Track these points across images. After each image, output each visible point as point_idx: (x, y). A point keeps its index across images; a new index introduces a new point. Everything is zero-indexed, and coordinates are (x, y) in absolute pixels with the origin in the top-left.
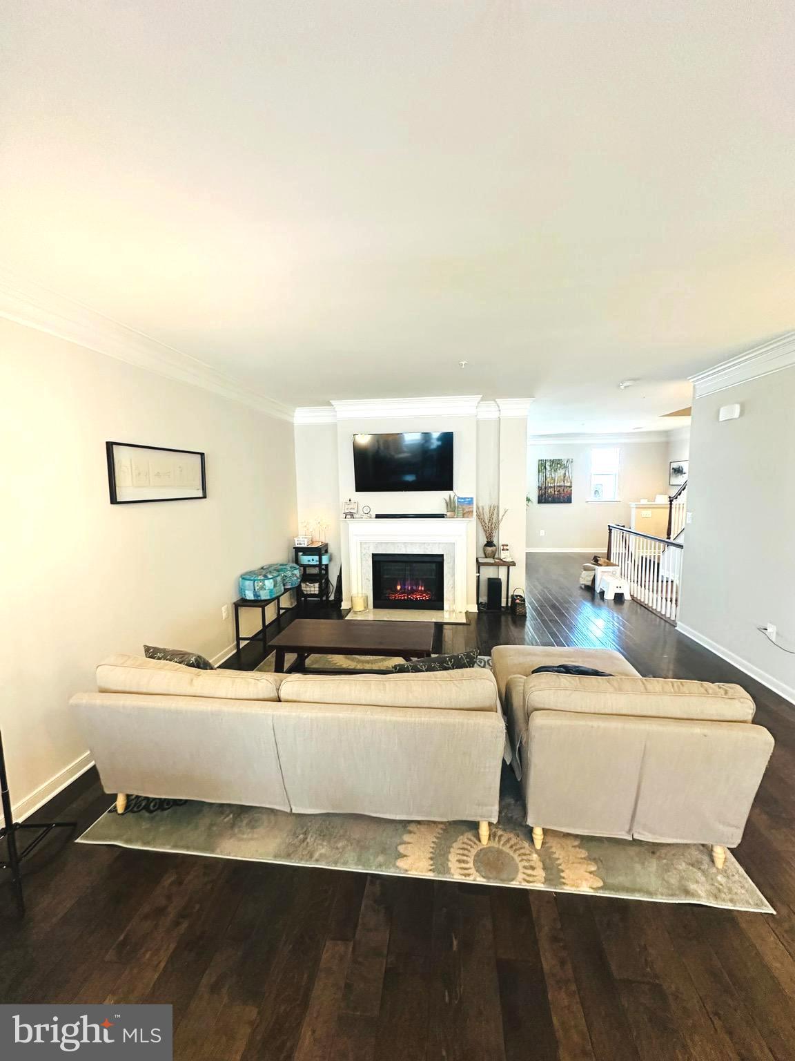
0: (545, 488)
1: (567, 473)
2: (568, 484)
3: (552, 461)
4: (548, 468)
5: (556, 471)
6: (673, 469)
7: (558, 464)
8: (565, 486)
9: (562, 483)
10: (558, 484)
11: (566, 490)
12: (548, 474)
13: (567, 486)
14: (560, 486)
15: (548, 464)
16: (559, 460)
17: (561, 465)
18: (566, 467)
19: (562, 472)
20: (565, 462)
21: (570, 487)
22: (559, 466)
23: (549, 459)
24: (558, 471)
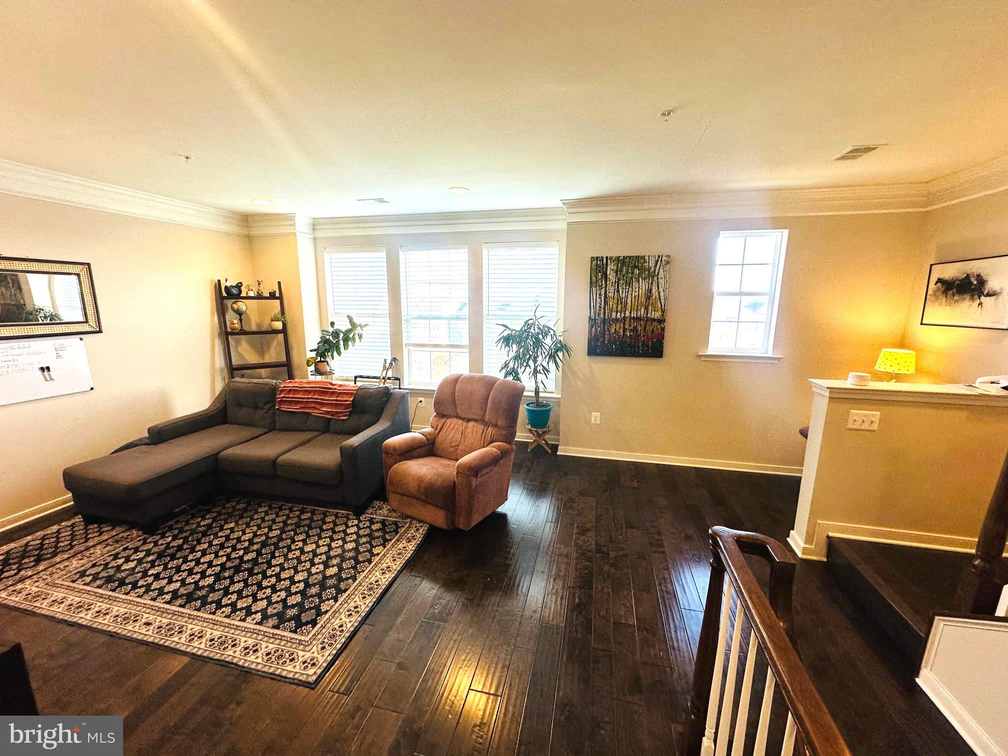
0: (604, 321)
1: (654, 290)
2: (657, 315)
3: (623, 262)
4: (612, 276)
5: (629, 284)
6: (940, 280)
7: (635, 267)
8: (648, 319)
9: (642, 313)
10: (634, 315)
11: (649, 328)
12: (611, 289)
13: (654, 320)
14: (638, 319)
15: (611, 267)
16: (637, 257)
17: (642, 269)
18: (652, 275)
19: (644, 285)
20: (652, 264)
21: (661, 321)
22: (637, 271)
23: (614, 254)
24: (635, 284)
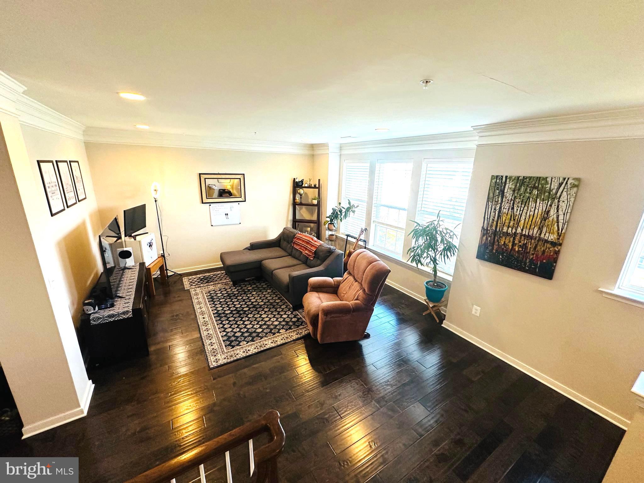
1: (553, 212)
2: (552, 237)
3: (521, 182)
4: (508, 194)
5: (525, 202)
7: (535, 187)
8: (540, 239)
9: (535, 232)
10: (526, 232)
12: (506, 206)
13: (547, 241)
14: (529, 237)
15: (510, 185)
16: (539, 179)
17: (542, 191)
18: (553, 197)
19: (541, 207)
20: (555, 186)
21: (556, 244)
22: (535, 192)
23: (514, 174)
24: (532, 204)
